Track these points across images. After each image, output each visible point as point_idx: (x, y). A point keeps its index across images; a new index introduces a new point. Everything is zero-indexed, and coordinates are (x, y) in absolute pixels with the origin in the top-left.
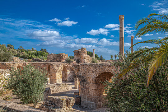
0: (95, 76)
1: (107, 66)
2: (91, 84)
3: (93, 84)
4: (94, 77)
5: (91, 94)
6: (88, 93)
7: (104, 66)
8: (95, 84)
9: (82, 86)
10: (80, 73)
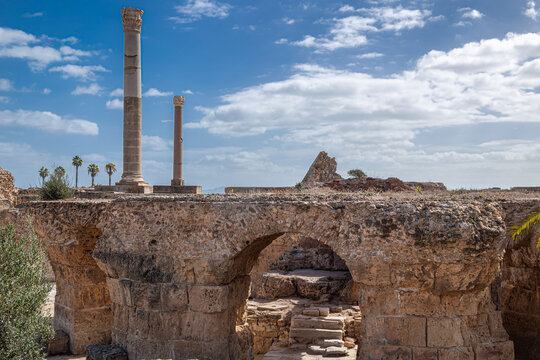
0: (228, 252)
1: (294, 208)
2: (203, 288)
3: (210, 288)
4: (225, 256)
5: (195, 333)
6: (180, 329)
7: (276, 206)
8: (220, 289)
9: (146, 303)
10: (118, 240)
